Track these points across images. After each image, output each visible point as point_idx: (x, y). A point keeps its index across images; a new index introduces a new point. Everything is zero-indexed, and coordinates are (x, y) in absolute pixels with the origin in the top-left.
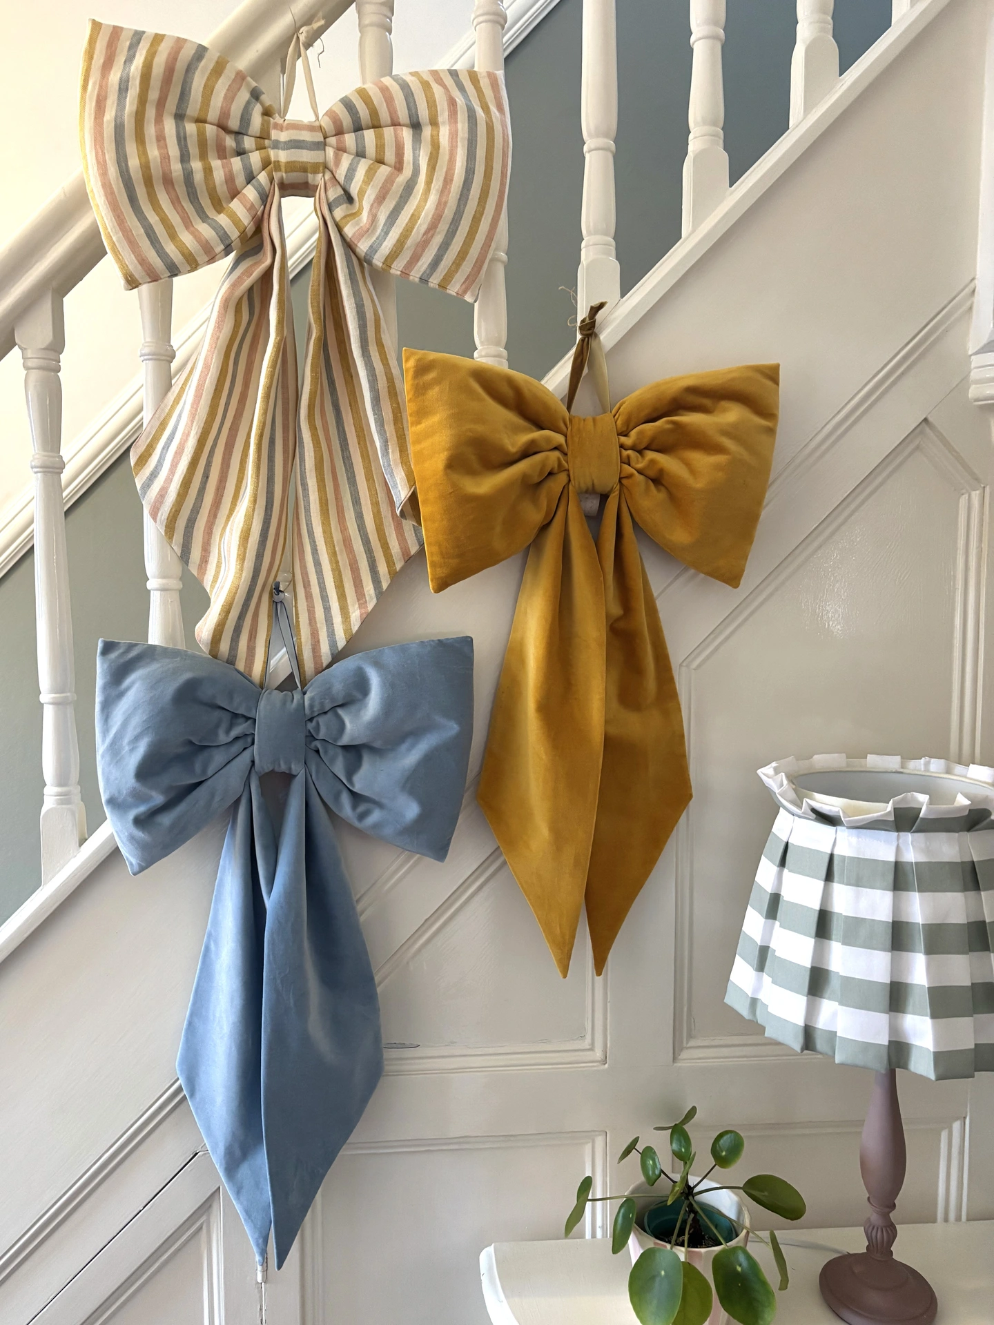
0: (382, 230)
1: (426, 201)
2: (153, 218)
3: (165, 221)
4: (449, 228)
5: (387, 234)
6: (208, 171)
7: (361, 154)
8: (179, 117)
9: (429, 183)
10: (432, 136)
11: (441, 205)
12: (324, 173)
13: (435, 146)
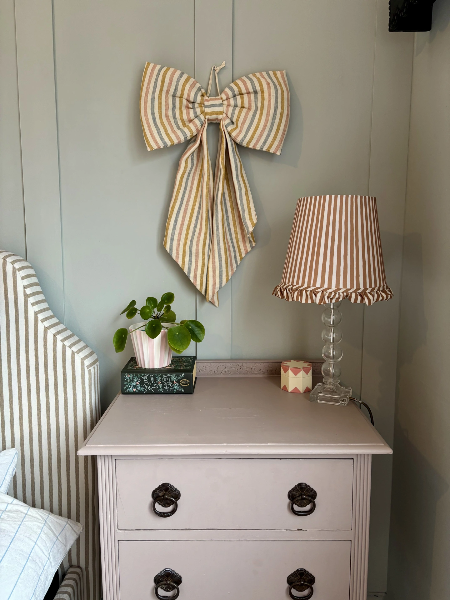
0: (245, 133)
4: (270, 129)
6: (181, 114)
7: (236, 106)
8: (174, 96)
10: (261, 95)
12: (223, 115)
13: (263, 99)
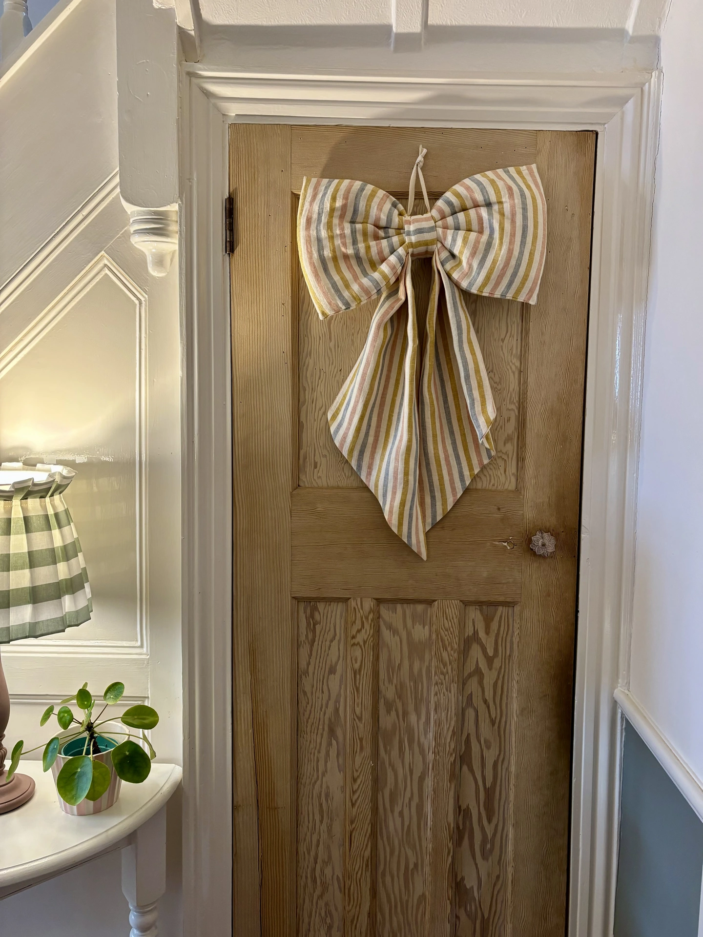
0: (476, 272)
1: (501, 249)
2: (336, 278)
3: (343, 279)
4: (516, 263)
5: (479, 274)
6: (368, 248)
7: (457, 228)
8: (353, 222)
9: (501, 239)
10: (499, 209)
11: (510, 252)
12: (437, 244)
13: (502, 214)
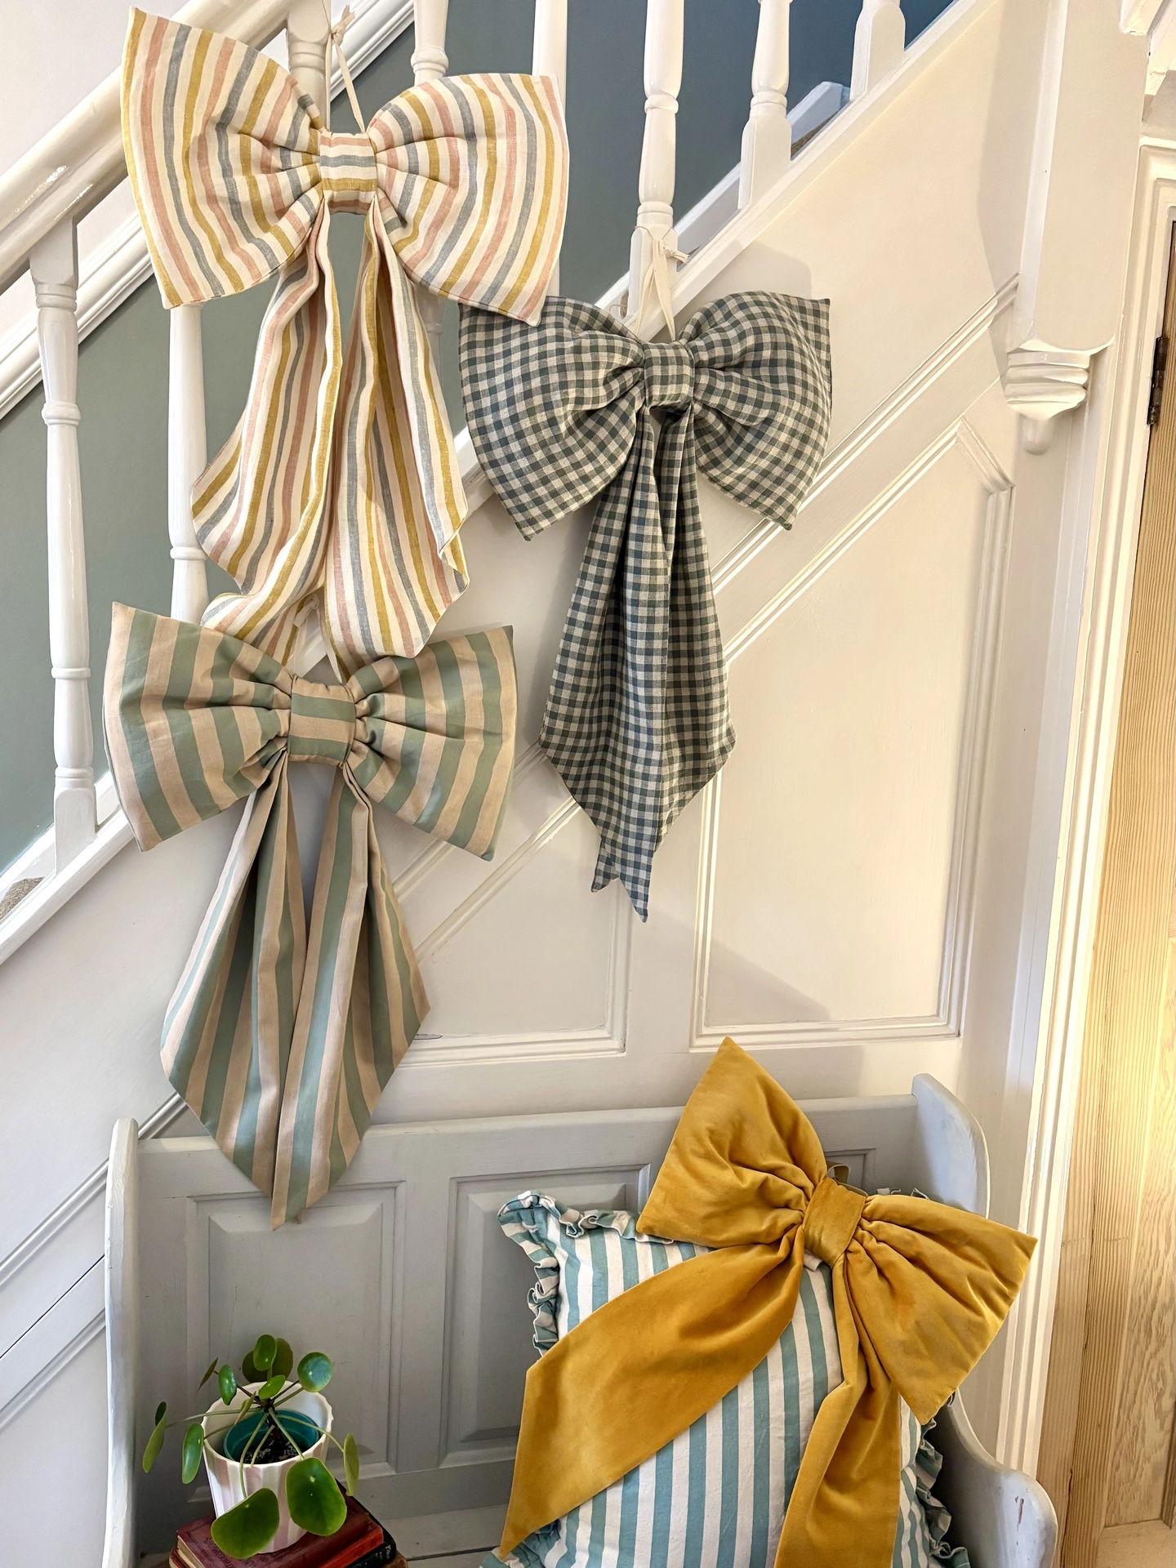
1: (485, 222)
3: (211, 238)
5: (445, 258)
6: (253, 185)
7: (413, 171)
8: (223, 129)
9: (487, 202)
10: (488, 148)
11: (501, 227)
12: (376, 192)
13: (492, 160)
